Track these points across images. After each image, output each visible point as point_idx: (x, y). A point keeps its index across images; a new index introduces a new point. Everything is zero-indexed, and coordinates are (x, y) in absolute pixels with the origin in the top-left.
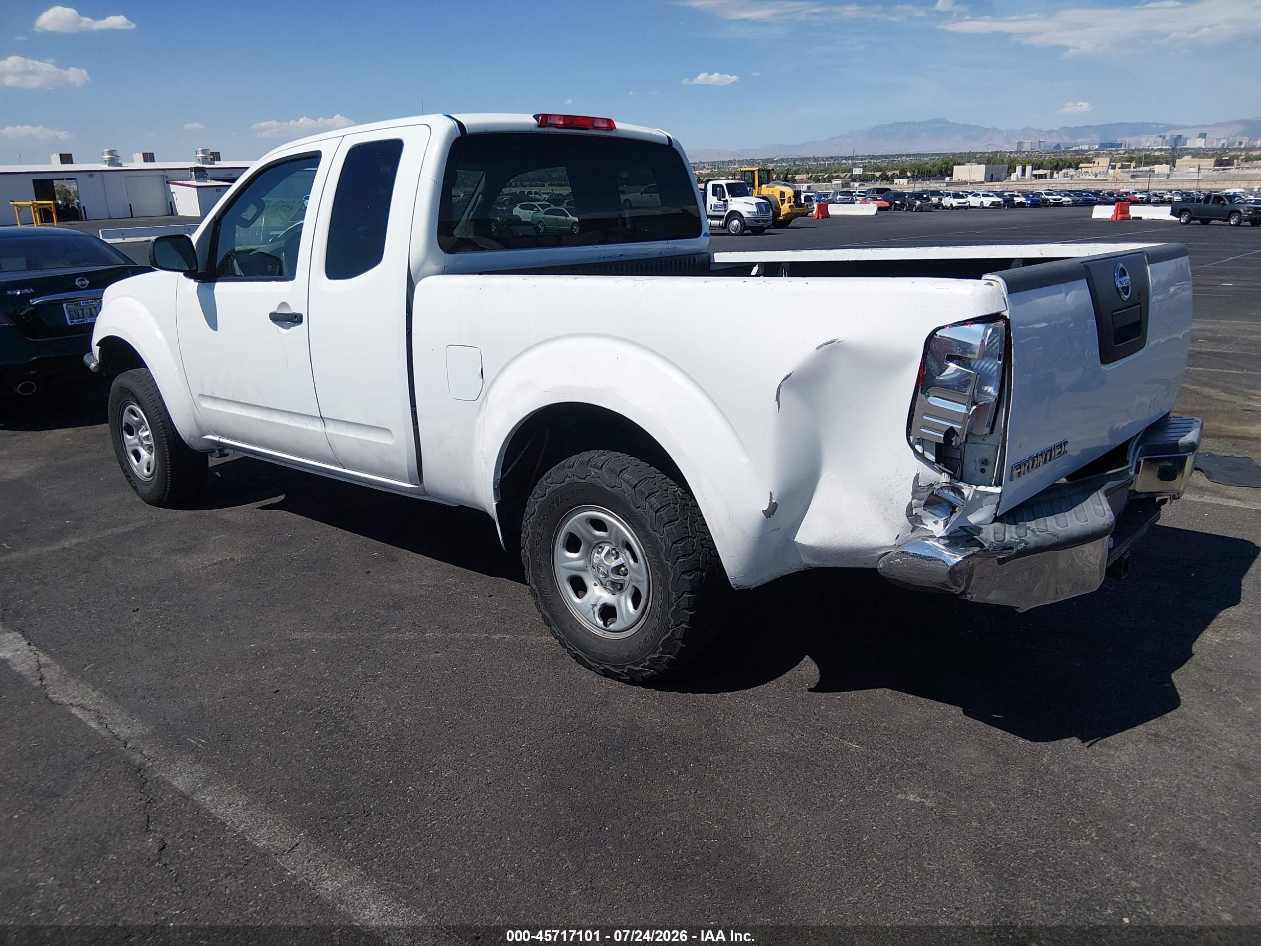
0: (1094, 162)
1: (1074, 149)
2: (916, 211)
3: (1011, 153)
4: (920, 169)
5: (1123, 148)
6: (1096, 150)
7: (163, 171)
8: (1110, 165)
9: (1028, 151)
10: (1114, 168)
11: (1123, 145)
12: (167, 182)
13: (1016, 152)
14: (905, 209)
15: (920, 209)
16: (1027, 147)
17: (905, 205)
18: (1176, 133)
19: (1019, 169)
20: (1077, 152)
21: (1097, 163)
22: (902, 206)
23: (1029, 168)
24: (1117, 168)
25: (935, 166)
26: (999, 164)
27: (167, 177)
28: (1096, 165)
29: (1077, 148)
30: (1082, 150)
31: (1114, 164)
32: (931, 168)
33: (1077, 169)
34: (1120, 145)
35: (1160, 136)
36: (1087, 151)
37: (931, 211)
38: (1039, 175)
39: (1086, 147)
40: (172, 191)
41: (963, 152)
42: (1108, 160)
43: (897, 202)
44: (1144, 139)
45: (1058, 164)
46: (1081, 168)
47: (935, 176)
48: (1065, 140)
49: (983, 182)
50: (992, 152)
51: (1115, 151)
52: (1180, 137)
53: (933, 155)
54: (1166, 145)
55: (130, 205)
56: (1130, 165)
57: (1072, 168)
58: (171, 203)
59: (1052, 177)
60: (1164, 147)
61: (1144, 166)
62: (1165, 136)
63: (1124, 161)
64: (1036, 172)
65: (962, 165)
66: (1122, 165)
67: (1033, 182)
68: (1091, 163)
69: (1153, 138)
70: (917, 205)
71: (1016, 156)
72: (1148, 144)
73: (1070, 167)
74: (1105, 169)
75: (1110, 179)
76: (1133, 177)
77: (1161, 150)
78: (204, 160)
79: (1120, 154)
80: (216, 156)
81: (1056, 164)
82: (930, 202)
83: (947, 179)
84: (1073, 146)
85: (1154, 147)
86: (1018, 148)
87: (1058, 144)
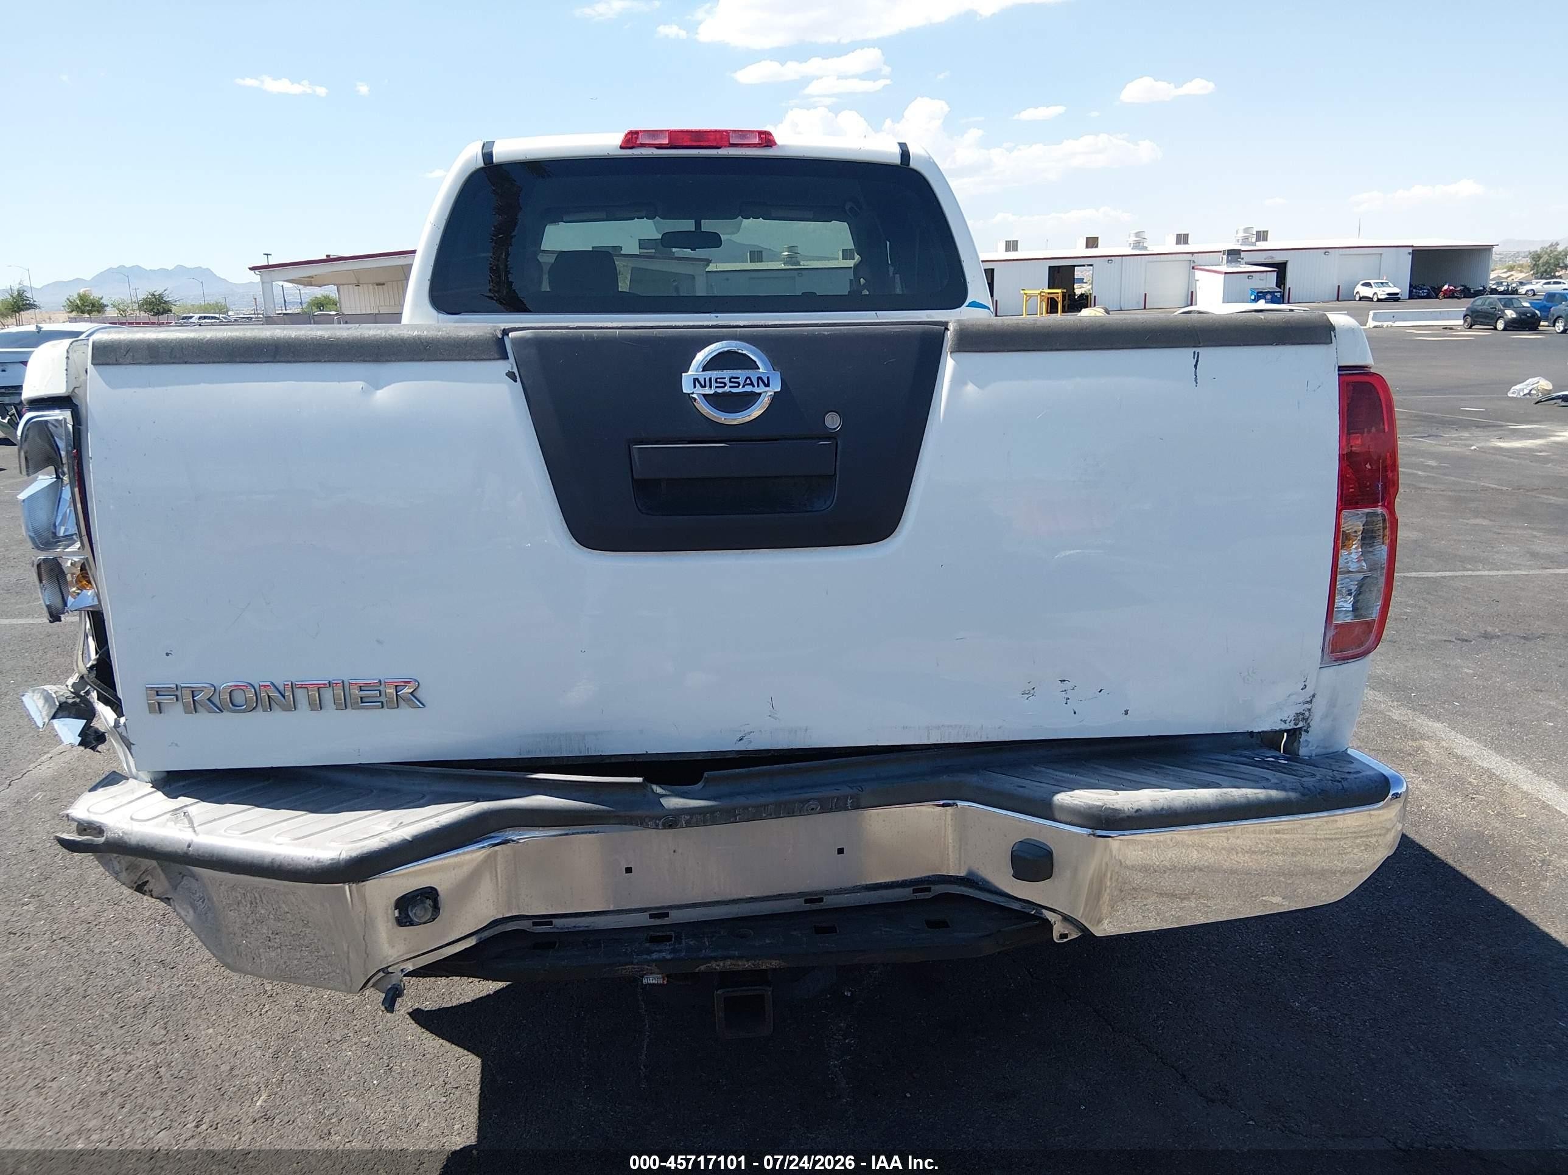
7: (1191, 255)
12: (1193, 268)
27: (1194, 263)
40: (1196, 278)
55: (1146, 294)
58: (1192, 292)
78: (1245, 240)
80: (1262, 236)
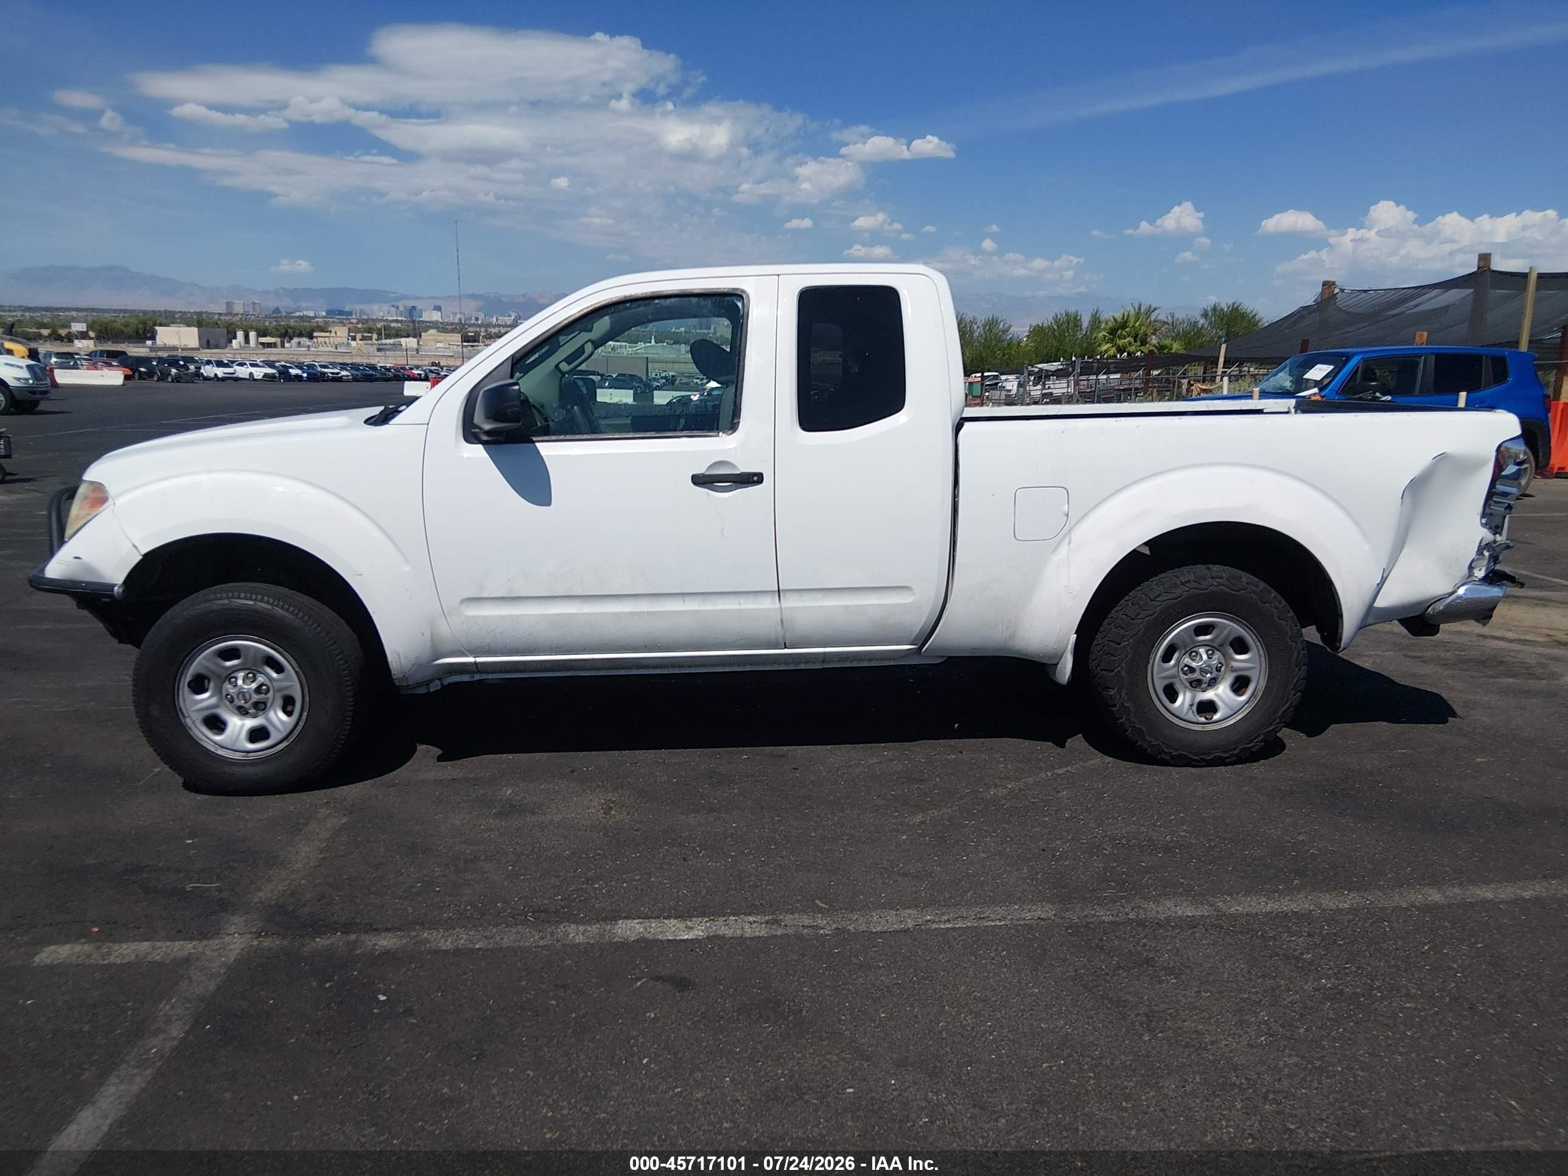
0: (330, 332)
1: (297, 314)
2: (172, 381)
3: (220, 314)
4: (109, 328)
5: (354, 317)
6: (324, 317)
8: (349, 335)
9: (242, 314)
10: (354, 339)
11: (354, 313)
13: (227, 314)
14: (155, 379)
15: (177, 379)
16: (238, 308)
17: (155, 373)
18: (411, 303)
19: (240, 334)
20: (303, 318)
21: (333, 332)
22: (150, 374)
23: (252, 335)
24: (358, 339)
25: (129, 326)
26: (213, 327)
28: (333, 334)
29: (301, 314)
30: (307, 316)
31: (354, 334)
32: (122, 328)
33: (312, 339)
34: (351, 313)
35: (393, 306)
36: (313, 318)
37: (193, 382)
38: (267, 343)
39: (311, 314)
41: (156, 309)
42: (346, 329)
43: (142, 369)
44: (375, 308)
45: (287, 331)
46: (316, 337)
47: (130, 338)
48: (285, 304)
49: (197, 349)
50: (195, 312)
51: (346, 319)
52: (414, 308)
53: (115, 311)
54: (401, 316)
56: (371, 336)
57: (303, 336)
59: (283, 346)
60: (400, 318)
61: (386, 338)
62: (398, 307)
63: (365, 332)
64: (262, 340)
65: (165, 326)
66: (363, 336)
67: (259, 352)
68: (327, 332)
69: (386, 307)
70: (173, 373)
71: (227, 318)
72: (381, 314)
73: (300, 335)
74: (345, 340)
75: (354, 352)
76: (379, 350)
77: (397, 321)
79: (352, 323)
81: (283, 331)
82: (189, 371)
83: (149, 343)
84: (296, 311)
85: (389, 318)
86: (227, 309)
87: (277, 308)
